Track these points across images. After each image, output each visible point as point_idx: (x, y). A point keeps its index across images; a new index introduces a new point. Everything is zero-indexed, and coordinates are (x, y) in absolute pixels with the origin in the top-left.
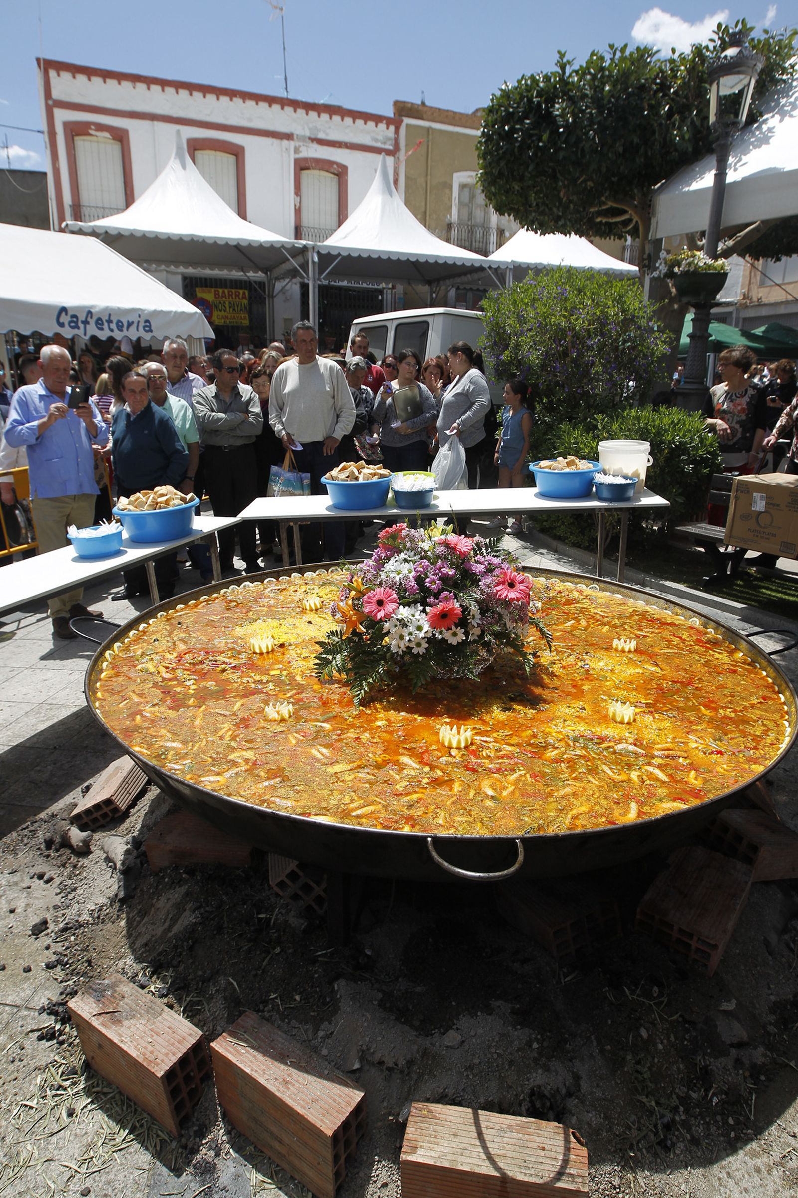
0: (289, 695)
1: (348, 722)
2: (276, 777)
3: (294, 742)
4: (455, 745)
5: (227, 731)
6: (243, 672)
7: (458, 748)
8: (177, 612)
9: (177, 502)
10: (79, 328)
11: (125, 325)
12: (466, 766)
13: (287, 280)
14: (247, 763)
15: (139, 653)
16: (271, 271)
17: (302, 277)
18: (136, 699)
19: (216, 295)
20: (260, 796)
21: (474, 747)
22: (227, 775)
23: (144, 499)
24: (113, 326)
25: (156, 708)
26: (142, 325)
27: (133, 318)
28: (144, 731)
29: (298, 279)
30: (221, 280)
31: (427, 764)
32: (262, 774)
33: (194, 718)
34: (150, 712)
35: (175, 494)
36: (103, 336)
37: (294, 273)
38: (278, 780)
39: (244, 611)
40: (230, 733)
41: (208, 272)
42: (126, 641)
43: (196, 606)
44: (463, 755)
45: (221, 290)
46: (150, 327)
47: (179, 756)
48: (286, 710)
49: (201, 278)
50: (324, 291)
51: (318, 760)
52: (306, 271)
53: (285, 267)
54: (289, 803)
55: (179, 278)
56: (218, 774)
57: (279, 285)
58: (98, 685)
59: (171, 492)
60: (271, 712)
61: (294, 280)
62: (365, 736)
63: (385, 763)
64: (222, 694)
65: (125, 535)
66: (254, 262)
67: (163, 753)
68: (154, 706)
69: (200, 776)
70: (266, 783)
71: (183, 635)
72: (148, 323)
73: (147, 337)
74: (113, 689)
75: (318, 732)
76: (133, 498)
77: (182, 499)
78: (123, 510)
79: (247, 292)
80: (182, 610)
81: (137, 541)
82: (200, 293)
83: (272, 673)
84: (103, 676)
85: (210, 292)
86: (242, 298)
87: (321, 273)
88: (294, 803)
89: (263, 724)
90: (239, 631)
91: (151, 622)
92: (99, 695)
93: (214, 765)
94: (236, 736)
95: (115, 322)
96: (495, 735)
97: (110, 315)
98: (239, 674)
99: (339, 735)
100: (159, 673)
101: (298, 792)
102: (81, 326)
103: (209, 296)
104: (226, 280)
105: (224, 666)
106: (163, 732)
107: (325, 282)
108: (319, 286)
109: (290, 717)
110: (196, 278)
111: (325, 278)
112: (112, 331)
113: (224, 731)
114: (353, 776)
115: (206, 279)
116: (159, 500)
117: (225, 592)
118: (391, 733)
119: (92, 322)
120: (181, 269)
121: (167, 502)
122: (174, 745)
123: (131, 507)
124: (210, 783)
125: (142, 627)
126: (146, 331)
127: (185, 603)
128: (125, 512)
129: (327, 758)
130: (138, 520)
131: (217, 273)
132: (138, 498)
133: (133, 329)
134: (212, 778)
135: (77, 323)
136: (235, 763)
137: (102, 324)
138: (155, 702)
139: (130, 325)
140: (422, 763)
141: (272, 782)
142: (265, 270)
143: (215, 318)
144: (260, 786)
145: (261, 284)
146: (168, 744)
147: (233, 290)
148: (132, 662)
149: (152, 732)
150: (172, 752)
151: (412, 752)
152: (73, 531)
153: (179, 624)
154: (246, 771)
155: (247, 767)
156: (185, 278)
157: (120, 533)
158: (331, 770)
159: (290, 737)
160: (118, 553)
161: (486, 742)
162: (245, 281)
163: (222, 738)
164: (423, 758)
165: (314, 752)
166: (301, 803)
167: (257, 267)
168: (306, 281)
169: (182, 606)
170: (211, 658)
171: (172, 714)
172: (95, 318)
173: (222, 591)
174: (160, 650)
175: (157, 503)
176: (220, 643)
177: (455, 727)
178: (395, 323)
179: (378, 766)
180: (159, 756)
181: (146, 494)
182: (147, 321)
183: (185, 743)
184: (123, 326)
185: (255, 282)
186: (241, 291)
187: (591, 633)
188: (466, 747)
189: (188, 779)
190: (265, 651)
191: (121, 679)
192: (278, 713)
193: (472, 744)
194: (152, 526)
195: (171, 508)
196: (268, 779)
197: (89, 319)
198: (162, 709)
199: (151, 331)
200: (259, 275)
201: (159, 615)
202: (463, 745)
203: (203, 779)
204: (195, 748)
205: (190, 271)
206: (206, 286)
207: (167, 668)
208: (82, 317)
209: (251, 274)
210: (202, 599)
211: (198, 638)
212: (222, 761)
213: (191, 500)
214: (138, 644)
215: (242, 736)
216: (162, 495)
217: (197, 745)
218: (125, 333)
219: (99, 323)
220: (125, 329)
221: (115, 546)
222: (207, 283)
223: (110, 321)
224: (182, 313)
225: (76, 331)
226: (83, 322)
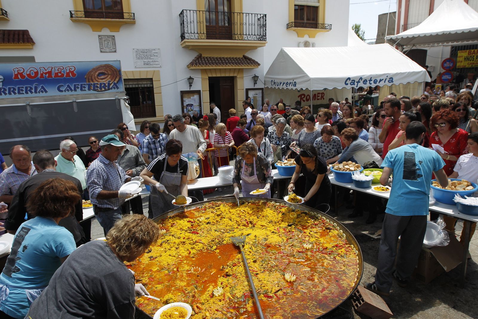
11: (378, 81)
19: (469, 53)
24: (372, 82)
26: (388, 80)
27: (384, 78)
45: (472, 51)
72: (391, 79)
73: (390, 85)
82: (460, 53)
85: (466, 52)
95: (373, 80)
97: (371, 78)
102: (356, 84)
112: (371, 84)
119: (361, 82)
126: (390, 82)
133: (382, 82)
135: (354, 83)
137: (367, 82)
139: (381, 81)
172: (363, 80)
197: (360, 80)
199: (392, 82)
206: (464, 49)
208: (357, 80)
219: (365, 81)
220: (378, 83)
223: (370, 80)
224: (414, 72)
225: (353, 86)
226: (357, 82)
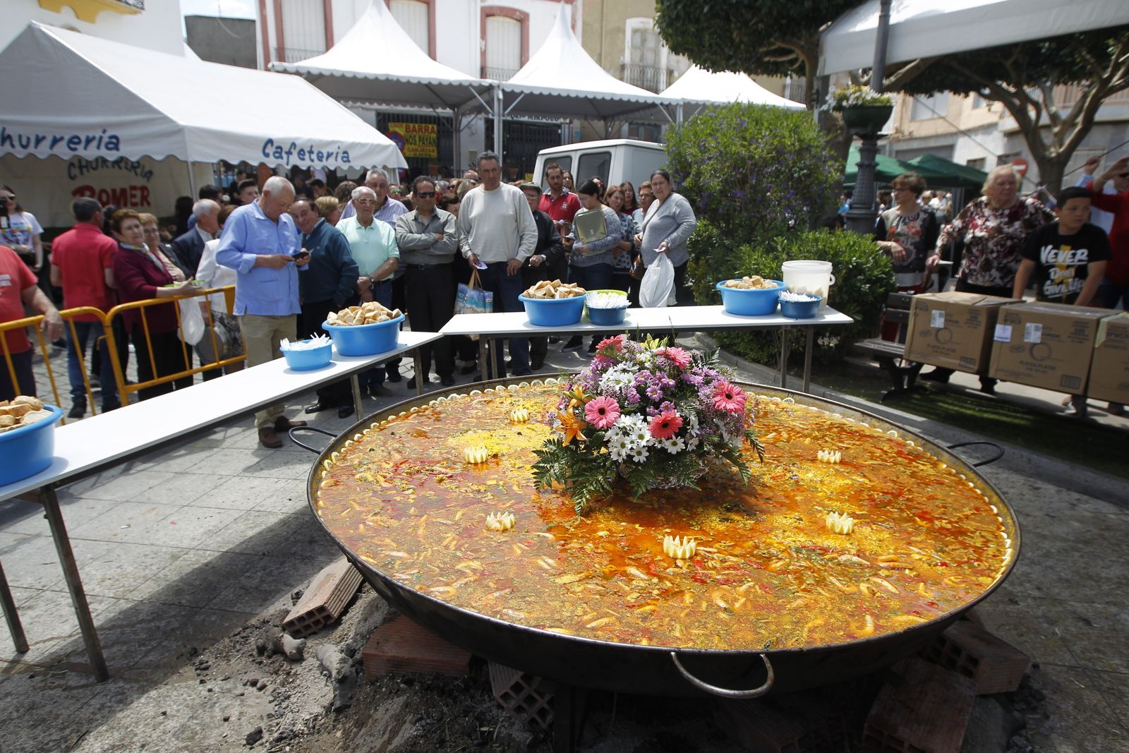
0: (508, 505)
1: (570, 532)
2: (506, 588)
3: (519, 552)
4: (680, 555)
5: (451, 541)
6: (459, 481)
7: (683, 559)
8: (389, 422)
9: (384, 317)
10: (282, 158)
11: (325, 155)
12: (693, 577)
13: (473, 116)
14: (475, 574)
15: (356, 462)
16: (458, 108)
17: (487, 113)
18: (358, 508)
19: (407, 129)
20: (492, 607)
21: (698, 558)
22: (457, 585)
23: (352, 315)
24: (314, 156)
25: (378, 518)
26: (340, 156)
27: (333, 149)
28: (369, 540)
29: (483, 115)
30: (411, 116)
31: (655, 575)
32: (491, 584)
33: (416, 527)
34: (373, 521)
35: (382, 310)
36: (303, 165)
37: (479, 109)
38: (508, 590)
39: (454, 422)
40: (454, 542)
41: (400, 109)
42: (343, 450)
43: (407, 417)
44: (689, 565)
45: (411, 125)
46: (348, 157)
47: (406, 566)
48: (508, 520)
49: (393, 115)
50: (507, 126)
51: (546, 571)
52: (492, 108)
53: (472, 103)
54: (522, 615)
55: (373, 115)
56: (447, 584)
57: (465, 121)
58: (319, 493)
59: (378, 308)
60: (492, 521)
61: (479, 116)
62: (589, 547)
63: (613, 573)
64: (442, 503)
65: (334, 349)
66: (442, 99)
67: (389, 563)
68: (375, 514)
69: (429, 587)
70: (497, 594)
71: (397, 445)
72: (346, 156)
73: (345, 167)
74: (334, 498)
75: (541, 542)
76: (341, 313)
77: (389, 315)
78: (332, 324)
79: (435, 127)
80: (393, 420)
81: (346, 354)
82: (393, 127)
83: (489, 483)
84: (323, 484)
85: (401, 126)
86: (432, 130)
87: (505, 109)
88: (527, 614)
89: (485, 533)
90: (451, 442)
91: (365, 432)
92: (321, 503)
93: (442, 576)
94: (461, 546)
95: (316, 152)
96: (717, 545)
97: (312, 147)
98: (456, 483)
99: (563, 545)
100: (378, 482)
101: (530, 603)
102: (285, 156)
103: (401, 130)
104: (416, 116)
105: (441, 476)
106: (388, 541)
107: (509, 118)
108: (504, 122)
109: (512, 527)
110: (389, 114)
111: (508, 115)
112: (312, 161)
113: (447, 540)
114: (582, 587)
115: (398, 115)
116: (367, 315)
117: (434, 404)
118: (614, 543)
119: (295, 153)
120: (376, 106)
121: (374, 317)
122: (400, 554)
123: (340, 322)
124: (441, 593)
125: (357, 436)
126: (345, 162)
127: (397, 415)
128: (334, 326)
129: (554, 568)
130: (346, 335)
131: (408, 109)
132: (347, 313)
133: (332, 159)
134: (441, 589)
135: (281, 153)
136: (462, 574)
137: (304, 155)
138: (377, 510)
139: (329, 155)
140: (649, 573)
141: (503, 593)
142: (452, 107)
143: (406, 150)
144: (490, 597)
145: (449, 120)
146: (394, 554)
147: (423, 125)
148: (351, 471)
149: (376, 541)
150: (398, 562)
151: (638, 563)
152: (285, 345)
153: (393, 434)
154: (475, 581)
155: (475, 577)
156: (379, 114)
157: (330, 347)
158: (560, 581)
159: (515, 547)
160: (328, 365)
161: (709, 552)
162: (434, 117)
163: (447, 547)
164: (650, 569)
165: (540, 562)
166: (534, 615)
167: (445, 105)
168: (490, 116)
169: (394, 417)
170: (427, 468)
171: (395, 523)
172: (298, 149)
173: (431, 403)
174: (376, 460)
175: (365, 319)
176: (435, 453)
177: (678, 537)
178: (579, 153)
179: (606, 577)
180: (386, 565)
181: (354, 310)
182: (345, 152)
183: (410, 552)
184: (322, 157)
185: (444, 118)
186: (430, 126)
187: (793, 444)
188: (691, 558)
189: (416, 588)
190: (479, 461)
191: (341, 488)
192: (500, 522)
193: (696, 554)
194: (360, 341)
195: (378, 323)
196: (498, 589)
197: (292, 150)
198: (385, 518)
199: (349, 161)
200: (448, 112)
201: (372, 425)
202: (688, 556)
203: (432, 589)
204: (421, 558)
205: (384, 107)
206: (398, 121)
207: (385, 477)
208: (286, 148)
209: (440, 110)
210: (412, 410)
211: (413, 447)
212: (449, 572)
213: (397, 315)
214: (354, 453)
215: (466, 546)
216: (370, 311)
217: (423, 554)
218: (324, 163)
219: (301, 153)
220: (324, 159)
221: (324, 359)
222: (399, 118)
223: (311, 152)
224: (378, 145)
225: (279, 161)
226: (286, 153)
